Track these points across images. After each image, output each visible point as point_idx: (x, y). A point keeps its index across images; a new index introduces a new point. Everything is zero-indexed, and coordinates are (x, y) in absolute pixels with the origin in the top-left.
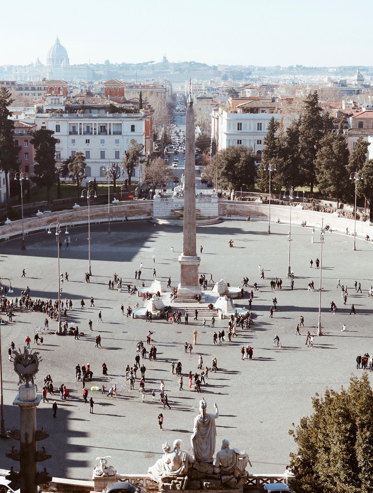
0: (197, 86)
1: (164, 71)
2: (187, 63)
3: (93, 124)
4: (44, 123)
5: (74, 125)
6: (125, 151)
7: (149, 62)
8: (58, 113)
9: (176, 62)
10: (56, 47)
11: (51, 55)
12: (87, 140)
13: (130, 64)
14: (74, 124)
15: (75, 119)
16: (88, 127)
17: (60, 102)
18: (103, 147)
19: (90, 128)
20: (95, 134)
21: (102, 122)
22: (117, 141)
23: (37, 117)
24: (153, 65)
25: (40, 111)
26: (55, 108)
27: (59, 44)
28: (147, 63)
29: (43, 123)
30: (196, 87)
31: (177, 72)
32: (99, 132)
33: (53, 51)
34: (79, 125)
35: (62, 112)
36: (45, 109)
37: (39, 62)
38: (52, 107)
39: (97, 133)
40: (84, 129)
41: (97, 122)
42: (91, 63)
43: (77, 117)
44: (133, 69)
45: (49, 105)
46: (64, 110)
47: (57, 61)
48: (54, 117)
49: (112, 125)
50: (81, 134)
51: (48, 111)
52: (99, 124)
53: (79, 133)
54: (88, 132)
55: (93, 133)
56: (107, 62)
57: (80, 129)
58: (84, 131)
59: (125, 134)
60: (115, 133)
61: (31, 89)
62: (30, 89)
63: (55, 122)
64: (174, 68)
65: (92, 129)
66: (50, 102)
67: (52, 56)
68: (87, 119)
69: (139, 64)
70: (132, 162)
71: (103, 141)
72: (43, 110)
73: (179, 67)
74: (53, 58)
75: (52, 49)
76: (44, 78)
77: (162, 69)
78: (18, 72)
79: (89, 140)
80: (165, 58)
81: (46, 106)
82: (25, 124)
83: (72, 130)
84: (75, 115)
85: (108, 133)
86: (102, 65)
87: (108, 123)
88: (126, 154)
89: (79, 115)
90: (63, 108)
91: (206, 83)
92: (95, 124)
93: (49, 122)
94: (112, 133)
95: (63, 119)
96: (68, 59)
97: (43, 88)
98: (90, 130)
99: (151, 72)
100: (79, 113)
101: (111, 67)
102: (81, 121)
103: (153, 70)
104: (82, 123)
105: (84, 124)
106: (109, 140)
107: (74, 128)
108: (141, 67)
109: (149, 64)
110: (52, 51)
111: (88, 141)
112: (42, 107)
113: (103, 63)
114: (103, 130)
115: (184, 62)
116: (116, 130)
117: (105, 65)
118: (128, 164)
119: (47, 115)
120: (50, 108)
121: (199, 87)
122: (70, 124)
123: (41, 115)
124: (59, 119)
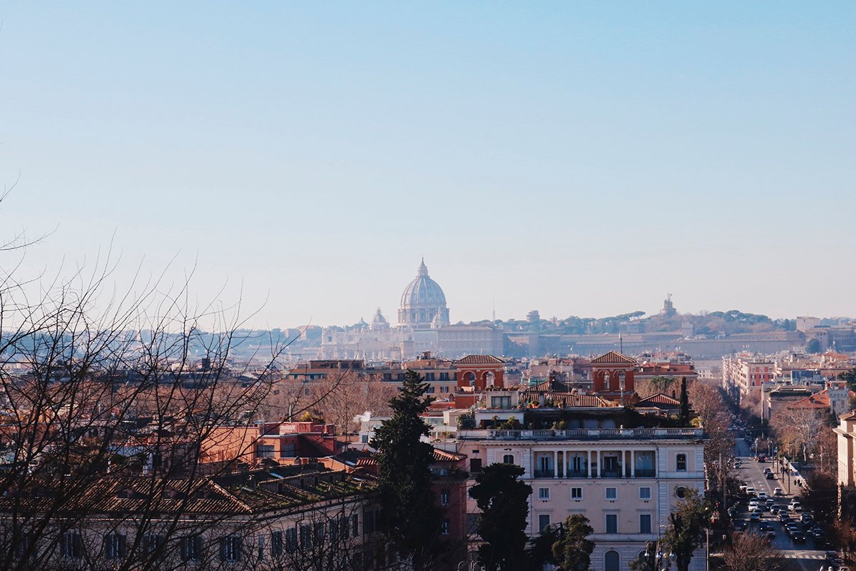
0: (762, 367)
1: (669, 333)
2: (720, 314)
3: (589, 454)
4: (477, 451)
5: (545, 457)
6: (672, 515)
7: (631, 315)
8: (510, 428)
9: (695, 312)
10: (419, 284)
11: (407, 302)
12: (574, 490)
13: (587, 320)
14: (545, 453)
15: (548, 443)
16: (576, 461)
17: (512, 405)
18: (612, 506)
19: (582, 461)
20: (594, 475)
21: (611, 447)
22: (645, 493)
23: (461, 438)
24: (642, 321)
25: (467, 423)
26: (502, 417)
27: (427, 278)
28: (626, 317)
29: (474, 451)
30: (758, 369)
31: (701, 337)
32: (601, 470)
33: (413, 294)
34: (556, 454)
35: (515, 423)
36: (478, 418)
37: (381, 318)
38: (494, 415)
39: (599, 473)
40: (567, 464)
41: (598, 449)
42: (497, 318)
43: (554, 438)
44: (595, 330)
45: (490, 411)
46: (521, 422)
47: (423, 315)
48: (501, 437)
49: (632, 454)
50: (560, 475)
51: (486, 424)
52: (602, 452)
53: (556, 474)
54: (578, 471)
55: (590, 474)
56: (534, 315)
57: (560, 464)
58: (567, 470)
59: (662, 475)
60: (640, 474)
61: (396, 377)
62: (394, 377)
63: (502, 450)
64: (691, 326)
65: (586, 464)
66: (489, 403)
67: (411, 304)
68: (577, 442)
69: (607, 320)
70: (688, 542)
71: (611, 493)
72: (474, 423)
73: (704, 325)
74: (411, 310)
75: (411, 289)
76: (425, 353)
77: (664, 330)
78: (334, 342)
79: (579, 490)
80: (668, 304)
81: (481, 412)
82: (443, 454)
83: (539, 467)
84: (547, 433)
85: (624, 473)
86: (523, 323)
87: (623, 449)
88: (674, 522)
89: (558, 433)
90: (520, 417)
91: (780, 361)
92: (594, 453)
93: (488, 450)
94: (633, 473)
95: (521, 443)
96: (447, 310)
97: (451, 375)
98: (582, 467)
99: (638, 338)
100: (557, 428)
101: (544, 327)
102: (562, 448)
103: (643, 332)
104: (564, 450)
105: (568, 452)
106: (627, 489)
107: (545, 462)
108: (614, 324)
109: (631, 319)
110: (410, 292)
111: (577, 493)
112: (473, 416)
113: (525, 318)
114: (612, 467)
115: (714, 314)
116: (641, 467)
117: (529, 324)
118: (679, 543)
119: (485, 433)
120: (490, 417)
121: (766, 369)
122: (535, 453)
123: (470, 433)
124: (513, 443)
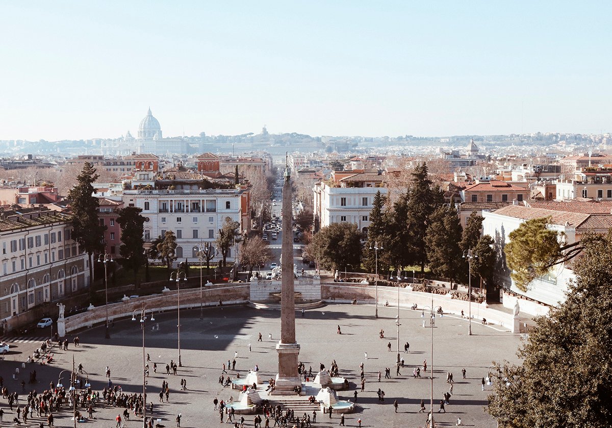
0: (299, 159)
1: (265, 143)
2: (288, 134)
3: (185, 201)
4: (132, 200)
5: (164, 203)
6: (220, 230)
7: (247, 134)
8: (148, 189)
9: (277, 133)
10: (147, 119)
11: (142, 127)
12: (178, 218)
13: (227, 137)
14: (164, 201)
15: (166, 196)
16: (179, 204)
17: (150, 178)
18: (195, 226)
19: (182, 205)
20: (187, 211)
21: (195, 198)
22: (211, 219)
23: (125, 194)
24: (252, 137)
25: (127, 187)
26: (144, 184)
27: (152, 116)
28: (245, 135)
29: (131, 200)
30: (298, 160)
31: (278, 145)
32: (191, 209)
33: (145, 124)
34: (169, 201)
35: (151, 188)
36: (133, 185)
37: (130, 135)
38: (140, 183)
39: (190, 210)
40: (175, 206)
41: (189, 199)
42: (185, 135)
43: (168, 194)
44: (231, 141)
45: (138, 181)
46: (153, 186)
47: (149, 134)
48: (143, 193)
49: (205, 201)
50: (171, 211)
51: (136, 187)
52: (191, 200)
53: (169, 211)
54: (180, 209)
55: (185, 211)
56: (203, 134)
57: (171, 206)
58: (175, 209)
59: (219, 211)
60: (208, 211)
61: (119, 164)
62: (119, 163)
63: (143, 199)
64: (274, 140)
65: (184, 206)
66: (138, 178)
67: (144, 128)
68: (179, 196)
69: (236, 136)
70: (227, 242)
71: (195, 219)
72: (131, 187)
73: (280, 139)
74: (144, 131)
75: (144, 121)
76: (134, 152)
77: (262, 142)
78: (107, 146)
79: (180, 218)
80: (264, 129)
81: (134, 181)
82: (111, 202)
83: (162, 208)
84: (165, 191)
85: (201, 210)
86: (198, 138)
87: (201, 199)
88: (221, 233)
89: (170, 191)
90: (153, 184)
91: (308, 156)
92: (187, 201)
93: (137, 200)
94: (205, 210)
95: (153, 196)
96: (161, 132)
97: (132, 163)
98: (182, 208)
99: (250, 145)
100: (170, 189)
101: (207, 140)
102: (173, 198)
103: (252, 142)
104: (173, 199)
105: (175, 200)
106: (203, 217)
107: (164, 205)
108: (239, 139)
109: (248, 136)
110: (143, 123)
111: (179, 219)
112: (130, 183)
113: (199, 136)
114: (196, 207)
115: (285, 134)
116: (209, 207)
117: (200, 138)
118: (223, 243)
119: (136, 192)
120: (138, 184)
121: (301, 160)
122: (160, 201)
123: (128, 191)
124: (149, 196)
